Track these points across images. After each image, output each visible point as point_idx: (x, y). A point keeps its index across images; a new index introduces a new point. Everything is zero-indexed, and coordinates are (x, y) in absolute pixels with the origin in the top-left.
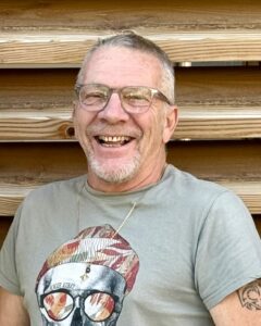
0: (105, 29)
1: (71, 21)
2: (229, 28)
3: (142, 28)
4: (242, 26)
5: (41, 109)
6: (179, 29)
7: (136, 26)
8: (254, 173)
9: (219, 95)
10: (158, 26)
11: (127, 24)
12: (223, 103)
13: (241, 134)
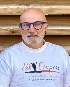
0: (22, 4)
1: (13, 2)
2: (56, 5)
3: (33, 4)
4: (60, 4)
5: (5, 26)
6: (43, 5)
7: (31, 4)
8: (63, 44)
9: (54, 23)
10: (37, 4)
11: (28, 3)
12: (55, 25)
13: (59, 33)
